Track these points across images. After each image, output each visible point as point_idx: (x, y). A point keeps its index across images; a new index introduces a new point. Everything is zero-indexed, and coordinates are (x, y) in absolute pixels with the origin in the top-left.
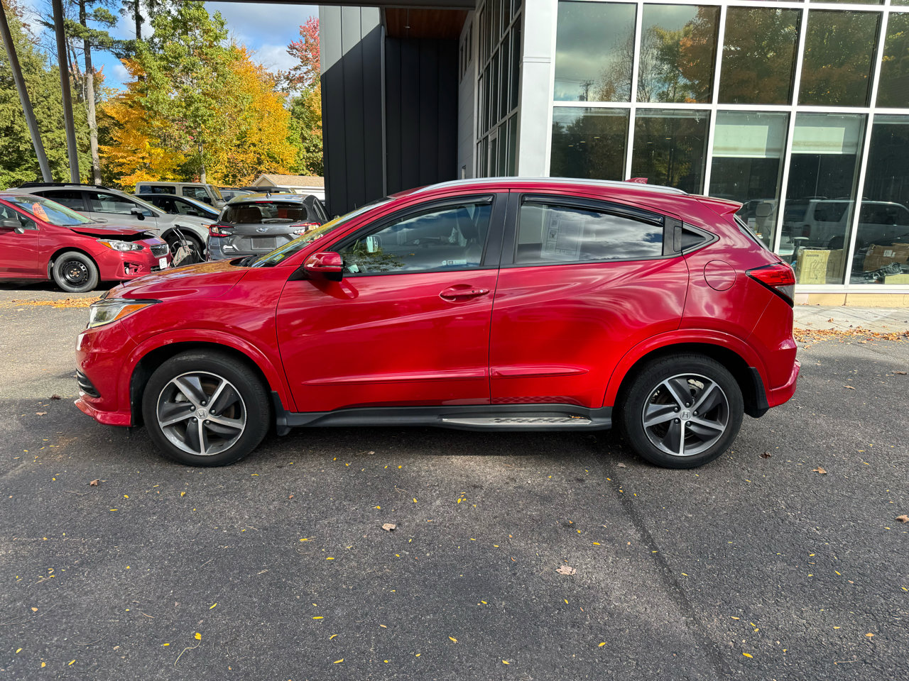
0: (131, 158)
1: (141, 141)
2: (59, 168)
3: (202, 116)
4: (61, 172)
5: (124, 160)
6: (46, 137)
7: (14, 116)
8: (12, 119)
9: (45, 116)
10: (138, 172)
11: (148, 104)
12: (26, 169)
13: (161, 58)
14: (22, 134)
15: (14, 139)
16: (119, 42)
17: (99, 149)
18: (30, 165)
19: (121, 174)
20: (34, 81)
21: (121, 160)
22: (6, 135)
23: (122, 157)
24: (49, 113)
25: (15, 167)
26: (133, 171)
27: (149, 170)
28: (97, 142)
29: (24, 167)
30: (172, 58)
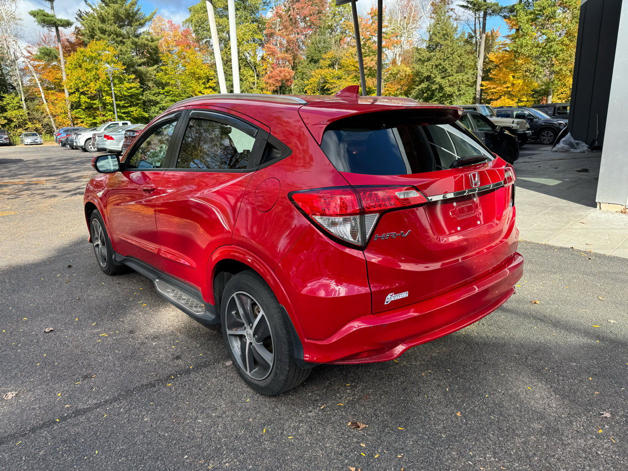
0: (499, 88)
1: (507, 76)
2: (452, 99)
3: (554, 52)
4: (454, 101)
5: (495, 90)
6: (448, 79)
7: (432, 69)
8: (431, 70)
9: (450, 66)
10: (503, 97)
11: (514, 48)
12: (435, 101)
13: (531, 13)
14: (435, 79)
15: (430, 83)
16: (505, 8)
17: (481, 84)
18: (437, 98)
19: (491, 99)
20: (446, 45)
21: (492, 90)
22: (427, 81)
23: (494, 88)
24: (452, 64)
25: (429, 100)
26: (500, 97)
27: (510, 95)
28: (481, 79)
29: (433, 100)
30: (538, 11)
